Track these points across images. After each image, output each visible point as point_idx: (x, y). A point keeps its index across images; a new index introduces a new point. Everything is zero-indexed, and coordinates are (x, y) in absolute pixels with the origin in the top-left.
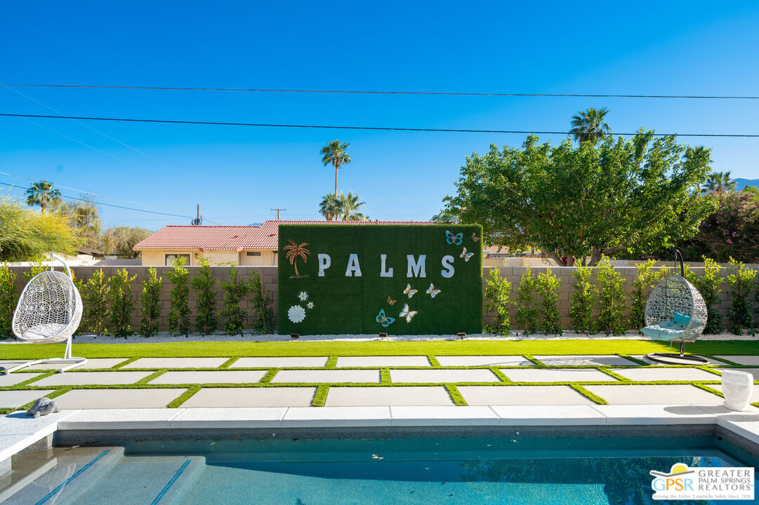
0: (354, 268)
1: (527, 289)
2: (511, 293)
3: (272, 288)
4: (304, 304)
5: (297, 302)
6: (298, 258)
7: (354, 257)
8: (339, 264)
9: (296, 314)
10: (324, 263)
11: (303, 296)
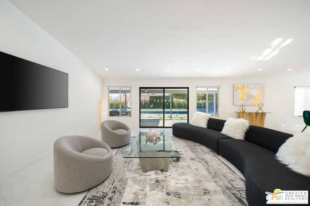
0: (158, 101)
1: (179, 104)
2: (177, 104)
3: (149, 104)
5: (152, 105)
6: (152, 100)
7: (158, 100)
8: (157, 101)
9: (152, 106)
10: (155, 100)
11: (152, 104)
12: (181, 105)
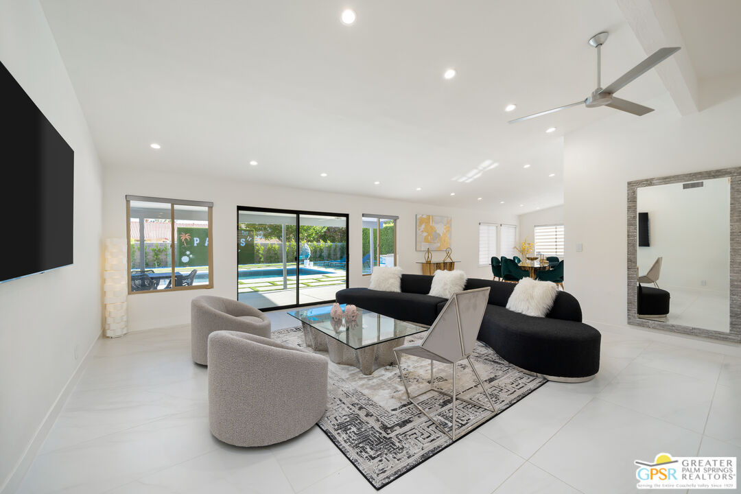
1: (269, 249)
2: (264, 251)
4: (188, 256)
5: (186, 255)
9: (185, 259)
10: (196, 241)
11: (188, 253)
12: (276, 254)
